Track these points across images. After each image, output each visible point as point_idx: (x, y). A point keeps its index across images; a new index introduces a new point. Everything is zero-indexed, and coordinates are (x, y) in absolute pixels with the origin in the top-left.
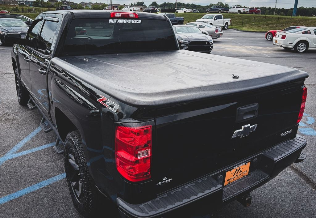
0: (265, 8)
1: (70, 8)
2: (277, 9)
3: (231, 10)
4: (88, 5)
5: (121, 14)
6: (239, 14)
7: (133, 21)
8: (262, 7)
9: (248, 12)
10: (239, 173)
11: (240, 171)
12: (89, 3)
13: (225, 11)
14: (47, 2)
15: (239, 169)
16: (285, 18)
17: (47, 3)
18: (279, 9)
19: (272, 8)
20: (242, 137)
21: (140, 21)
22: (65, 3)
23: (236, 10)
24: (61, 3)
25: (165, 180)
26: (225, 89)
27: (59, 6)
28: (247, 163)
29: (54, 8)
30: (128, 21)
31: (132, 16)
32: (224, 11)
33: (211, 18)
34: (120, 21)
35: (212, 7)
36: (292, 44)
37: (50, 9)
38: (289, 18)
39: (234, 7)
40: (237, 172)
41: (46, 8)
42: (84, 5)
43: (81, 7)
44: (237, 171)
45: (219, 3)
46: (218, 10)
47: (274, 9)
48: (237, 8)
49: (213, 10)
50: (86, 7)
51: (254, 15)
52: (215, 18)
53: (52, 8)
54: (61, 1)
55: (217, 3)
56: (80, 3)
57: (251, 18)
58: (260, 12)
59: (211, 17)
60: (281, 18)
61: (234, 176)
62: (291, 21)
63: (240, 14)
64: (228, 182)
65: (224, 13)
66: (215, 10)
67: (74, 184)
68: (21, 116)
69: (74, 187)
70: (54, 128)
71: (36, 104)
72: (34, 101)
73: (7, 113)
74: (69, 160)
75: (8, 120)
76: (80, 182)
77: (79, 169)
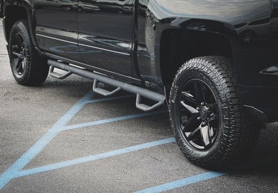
67: (188, 134)
68: (35, 95)
69: (189, 139)
70: (126, 86)
71: (71, 68)
72: (63, 66)
73: (8, 93)
74: (182, 102)
75: (17, 99)
76: (203, 126)
77: (197, 112)
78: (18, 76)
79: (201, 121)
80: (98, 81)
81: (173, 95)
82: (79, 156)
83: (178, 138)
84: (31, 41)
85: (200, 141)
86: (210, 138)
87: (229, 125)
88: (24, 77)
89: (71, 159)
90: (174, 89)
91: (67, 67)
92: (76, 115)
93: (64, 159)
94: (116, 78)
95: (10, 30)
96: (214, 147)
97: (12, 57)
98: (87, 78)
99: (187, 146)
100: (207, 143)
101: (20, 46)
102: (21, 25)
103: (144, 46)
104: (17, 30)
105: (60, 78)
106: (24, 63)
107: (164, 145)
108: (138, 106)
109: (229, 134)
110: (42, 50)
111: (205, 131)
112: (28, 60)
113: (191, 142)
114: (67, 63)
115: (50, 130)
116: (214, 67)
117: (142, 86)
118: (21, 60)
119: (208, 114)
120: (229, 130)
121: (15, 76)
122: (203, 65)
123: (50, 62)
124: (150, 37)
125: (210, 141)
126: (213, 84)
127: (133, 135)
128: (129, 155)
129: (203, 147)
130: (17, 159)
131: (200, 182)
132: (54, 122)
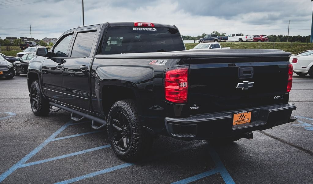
0: (275, 36)
1: (35, 44)
2: (291, 37)
3: (230, 39)
4: (52, 41)
5: (142, 24)
6: (240, 43)
7: (151, 29)
8: (270, 35)
9: (252, 40)
10: (243, 119)
11: (243, 117)
12: (53, 39)
13: (223, 40)
14: (5, 39)
15: (243, 115)
16: (300, 45)
17: (5, 41)
18: (294, 37)
19: (284, 36)
20: (243, 89)
21: (155, 29)
22: (25, 40)
23: (237, 39)
24: (21, 40)
25: (195, 107)
26: (230, 52)
27: (18, 44)
28: (249, 112)
29: (12, 46)
30: (147, 29)
31: (149, 25)
32: (221, 40)
33: (207, 47)
34: (141, 29)
35: (206, 37)
36: (306, 68)
37: (9, 47)
38: (304, 45)
39: (233, 35)
40: (241, 117)
41: (3, 47)
42: (47, 42)
43: (44, 44)
44: (241, 115)
45: (213, 32)
46: (213, 39)
47: (287, 37)
48: (237, 35)
49: (207, 39)
50: (49, 43)
51: (259, 42)
52: (210, 47)
53: (11, 46)
54: (20, 38)
55: (212, 32)
56: (43, 40)
57: (256, 46)
58: (267, 39)
59: (207, 45)
60: (294, 45)
61: (240, 119)
62: (307, 47)
63: (242, 42)
64: (236, 123)
65: (222, 42)
66: (210, 39)
67: (117, 142)
68: (42, 122)
69: (117, 145)
70: (87, 116)
71: (61, 106)
72: (57, 105)
73: (28, 120)
74: (113, 124)
75: (32, 123)
76: (124, 138)
77: (121, 130)
78: (35, 111)
79: (123, 135)
80: (74, 113)
81: (109, 121)
82: (58, 156)
83: (112, 144)
84: (41, 91)
85: (122, 146)
86: (127, 144)
87: (136, 137)
88: (38, 111)
89: (53, 157)
90: (110, 117)
91: (59, 106)
92: (62, 132)
93: (49, 157)
94: (83, 111)
95: (31, 86)
96: (129, 149)
97: (32, 101)
98: (69, 112)
99: (116, 149)
100: (126, 147)
101: (36, 95)
102: (36, 83)
103: (95, 94)
104: (34, 86)
105: (55, 112)
106: (37, 104)
107: (106, 148)
108: (93, 127)
109: (136, 142)
110: (46, 96)
111: (125, 141)
112: (39, 102)
113: (118, 146)
114: (60, 104)
115: (45, 141)
116: (128, 106)
117: (95, 116)
118: (36, 102)
119: (126, 131)
120: (136, 140)
121: (33, 111)
122: (123, 105)
123: (50, 103)
124: (97, 89)
125: (127, 146)
126: (128, 115)
127: (90, 143)
128: (85, 154)
129: (124, 149)
130: (23, 157)
131: (121, 169)
132: (49, 136)
